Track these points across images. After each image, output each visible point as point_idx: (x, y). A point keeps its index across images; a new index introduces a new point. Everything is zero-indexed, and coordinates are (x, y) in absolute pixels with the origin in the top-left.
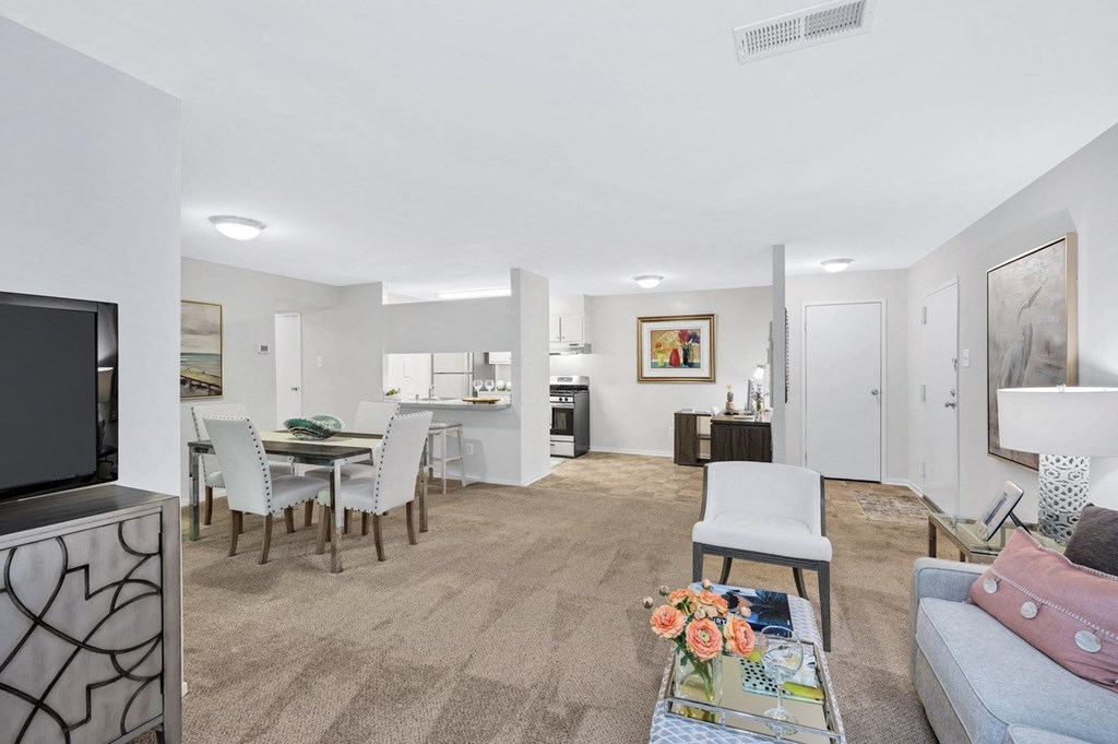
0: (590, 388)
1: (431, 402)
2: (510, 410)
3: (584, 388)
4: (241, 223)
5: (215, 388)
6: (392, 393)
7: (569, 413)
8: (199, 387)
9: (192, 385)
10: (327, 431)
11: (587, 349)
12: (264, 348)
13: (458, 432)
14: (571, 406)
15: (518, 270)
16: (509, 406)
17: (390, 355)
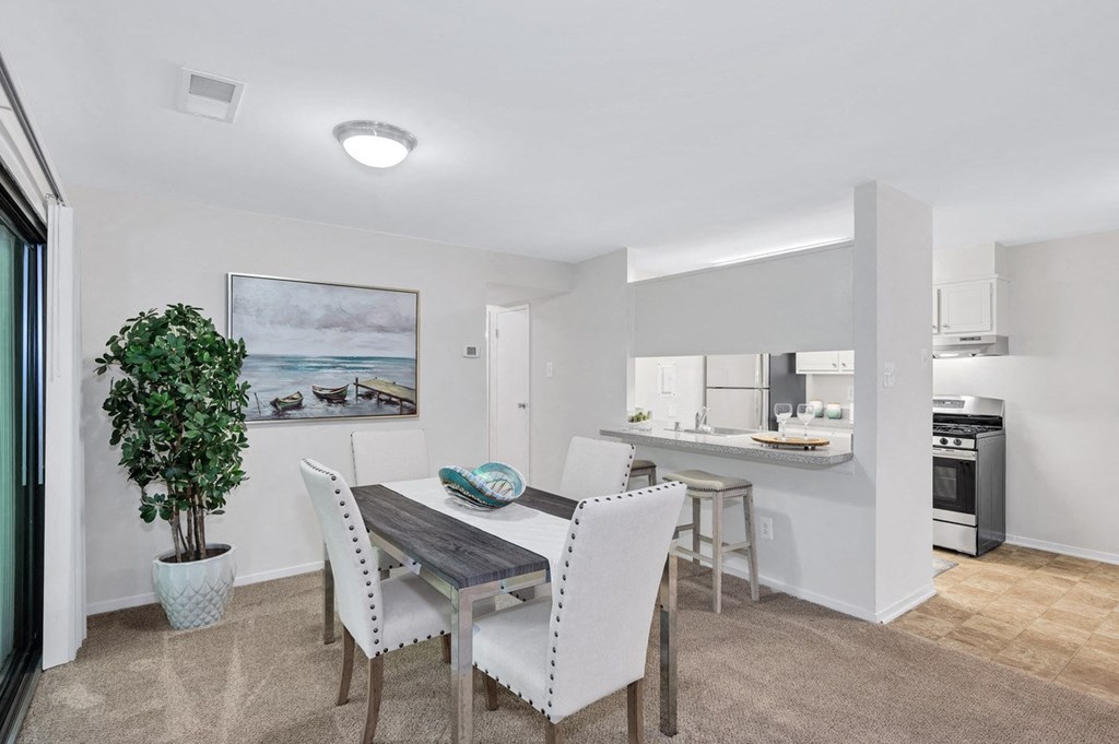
0: (1007, 423)
1: (701, 439)
2: (851, 466)
3: (995, 423)
4: (380, 134)
5: (410, 405)
6: (638, 420)
7: (966, 469)
8: (389, 402)
9: (380, 400)
10: (491, 498)
11: (1001, 346)
12: (471, 351)
13: (745, 497)
14: (969, 456)
15: (872, 185)
16: (849, 457)
17: (637, 359)
